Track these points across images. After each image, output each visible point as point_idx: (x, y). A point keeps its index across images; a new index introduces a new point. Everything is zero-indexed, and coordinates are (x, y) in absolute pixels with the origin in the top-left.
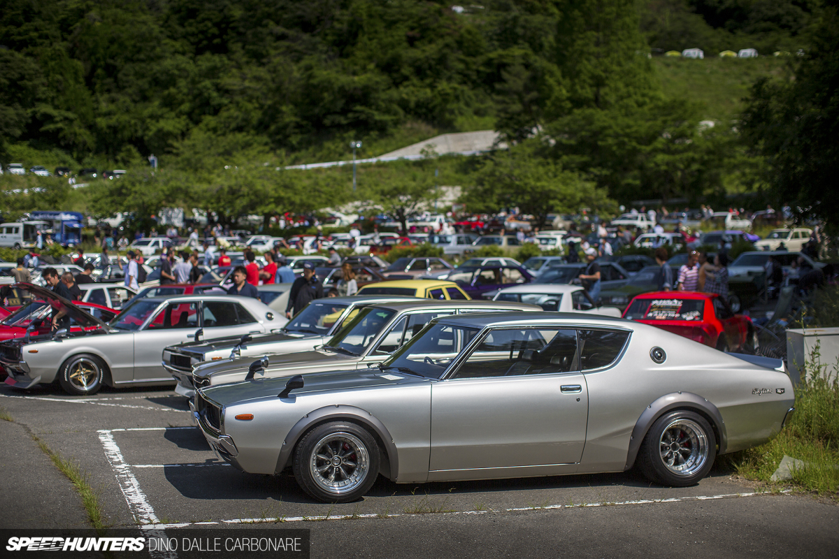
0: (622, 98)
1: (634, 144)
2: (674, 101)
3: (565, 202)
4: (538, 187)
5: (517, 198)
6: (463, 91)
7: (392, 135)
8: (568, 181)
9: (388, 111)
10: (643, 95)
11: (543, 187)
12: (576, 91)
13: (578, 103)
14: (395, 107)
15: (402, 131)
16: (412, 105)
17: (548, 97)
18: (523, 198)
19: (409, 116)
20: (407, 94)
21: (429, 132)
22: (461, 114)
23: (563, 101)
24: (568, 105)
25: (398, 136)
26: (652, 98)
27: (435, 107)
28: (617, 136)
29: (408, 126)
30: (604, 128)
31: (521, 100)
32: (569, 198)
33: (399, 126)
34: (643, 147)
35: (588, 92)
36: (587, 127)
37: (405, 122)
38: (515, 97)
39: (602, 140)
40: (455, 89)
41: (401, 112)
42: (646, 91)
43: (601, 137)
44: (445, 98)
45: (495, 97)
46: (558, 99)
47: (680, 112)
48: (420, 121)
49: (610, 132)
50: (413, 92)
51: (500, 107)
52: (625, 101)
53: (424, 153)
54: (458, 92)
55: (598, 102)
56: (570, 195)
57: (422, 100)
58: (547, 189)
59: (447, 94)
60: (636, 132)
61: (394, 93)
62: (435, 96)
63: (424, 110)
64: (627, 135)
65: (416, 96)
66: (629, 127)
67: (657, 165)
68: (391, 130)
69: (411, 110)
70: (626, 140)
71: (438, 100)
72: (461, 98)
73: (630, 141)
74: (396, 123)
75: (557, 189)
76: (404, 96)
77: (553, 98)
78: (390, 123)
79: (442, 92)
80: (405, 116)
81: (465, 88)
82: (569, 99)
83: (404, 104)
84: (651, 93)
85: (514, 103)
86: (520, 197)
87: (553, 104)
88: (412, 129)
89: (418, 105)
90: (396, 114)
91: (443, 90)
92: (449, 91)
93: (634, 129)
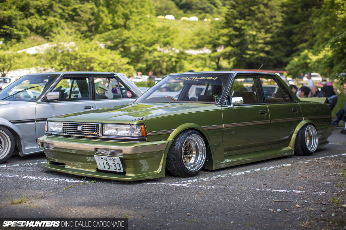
0: (138, 25)
1: (143, 46)
2: (164, 27)
3: (101, 65)
4: (84, 56)
5: (71, 62)
6: (60, 22)
7: (23, 42)
8: (104, 54)
9: (22, 30)
10: (149, 24)
11: (87, 55)
12: (114, 21)
13: (116, 27)
14: (25, 28)
15: (28, 40)
16: (34, 27)
17: (101, 23)
18: (74, 62)
19: (32, 33)
20: (32, 22)
21: (42, 42)
22: (59, 34)
23: (108, 25)
24: (111, 27)
25: (26, 42)
26: (152, 26)
27: (46, 29)
28: (134, 41)
29: (32, 38)
30: (128, 38)
31: (87, 24)
32: (103, 63)
33: (27, 38)
34: (148, 48)
35: (121, 22)
36: (119, 37)
37: (30, 36)
38: (85, 23)
39: (127, 44)
40: (56, 21)
41: (29, 31)
42: (150, 23)
43: (126, 42)
44: (51, 25)
45: (74, 23)
46: (106, 24)
47: (167, 32)
48: (38, 36)
49: (131, 40)
50: (35, 21)
51: (77, 28)
52: (139, 27)
53: (37, 51)
54: (58, 23)
55: (125, 27)
56: (104, 61)
57: (39, 25)
58: (89, 57)
59: (52, 23)
60: (144, 40)
61: (25, 22)
62: (46, 24)
63: (40, 31)
64: (140, 41)
65: (36, 23)
66: (141, 37)
67: (155, 57)
68: (23, 39)
69: (33, 30)
70: (139, 44)
71: (47, 26)
72: (59, 25)
73: (141, 44)
74: (26, 36)
75: (96, 58)
76: (30, 23)
77: (103, 23)
78: (23, 36)
79: (50, 22)
80: (30, 33)
81: (62, 21)
82: (111, 24)
83: (30, 27)
84: (152, 24)
85: (83, 26)
86: (73, 61)
87: (104, 27)
88: (34, 39)
89: (37, 28)
90: (25, 31)
91: (50, 21)
92: (53, 21)
93: (143, 38)
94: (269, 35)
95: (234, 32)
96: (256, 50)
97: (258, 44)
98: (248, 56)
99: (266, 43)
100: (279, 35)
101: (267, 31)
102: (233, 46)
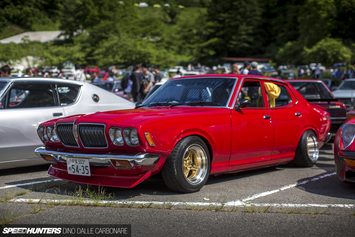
6: (37, 12)
12: (101, 13)
16: (11, 17)
19: (9, 23)
21: (19, 31)
25: (4, 32)
27: (22, 19)
37: (7, 25)
40: (32, 10)
41: (6, 20)
48: (14, 26)
50: (11, 11)
54: (34, 12)
57: (15, 15)
59: (29, 13)
61: (2, 11)
62: (22, 13)
63: (16, 20)
65: (12, 13)
68: (1, 29)
69: (10, 19)
71: (24, 15)
72: (35, 15)
76: (7, 12)
78: (1, 25)
79: (26, 12)
81: (38, 10)
87: (90, 18)
89: (14, 17)
92: (29, 11)
94: (251, 27)
95: (218, 25)
96: (239, 40)
97: (241, 35)
98: (232, 46)
99: (249, 35)
100: (259, 27)
101: (248, 24)
102: (218, 37)
